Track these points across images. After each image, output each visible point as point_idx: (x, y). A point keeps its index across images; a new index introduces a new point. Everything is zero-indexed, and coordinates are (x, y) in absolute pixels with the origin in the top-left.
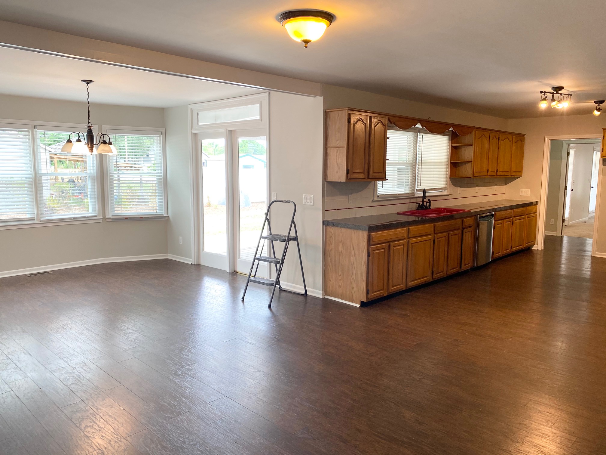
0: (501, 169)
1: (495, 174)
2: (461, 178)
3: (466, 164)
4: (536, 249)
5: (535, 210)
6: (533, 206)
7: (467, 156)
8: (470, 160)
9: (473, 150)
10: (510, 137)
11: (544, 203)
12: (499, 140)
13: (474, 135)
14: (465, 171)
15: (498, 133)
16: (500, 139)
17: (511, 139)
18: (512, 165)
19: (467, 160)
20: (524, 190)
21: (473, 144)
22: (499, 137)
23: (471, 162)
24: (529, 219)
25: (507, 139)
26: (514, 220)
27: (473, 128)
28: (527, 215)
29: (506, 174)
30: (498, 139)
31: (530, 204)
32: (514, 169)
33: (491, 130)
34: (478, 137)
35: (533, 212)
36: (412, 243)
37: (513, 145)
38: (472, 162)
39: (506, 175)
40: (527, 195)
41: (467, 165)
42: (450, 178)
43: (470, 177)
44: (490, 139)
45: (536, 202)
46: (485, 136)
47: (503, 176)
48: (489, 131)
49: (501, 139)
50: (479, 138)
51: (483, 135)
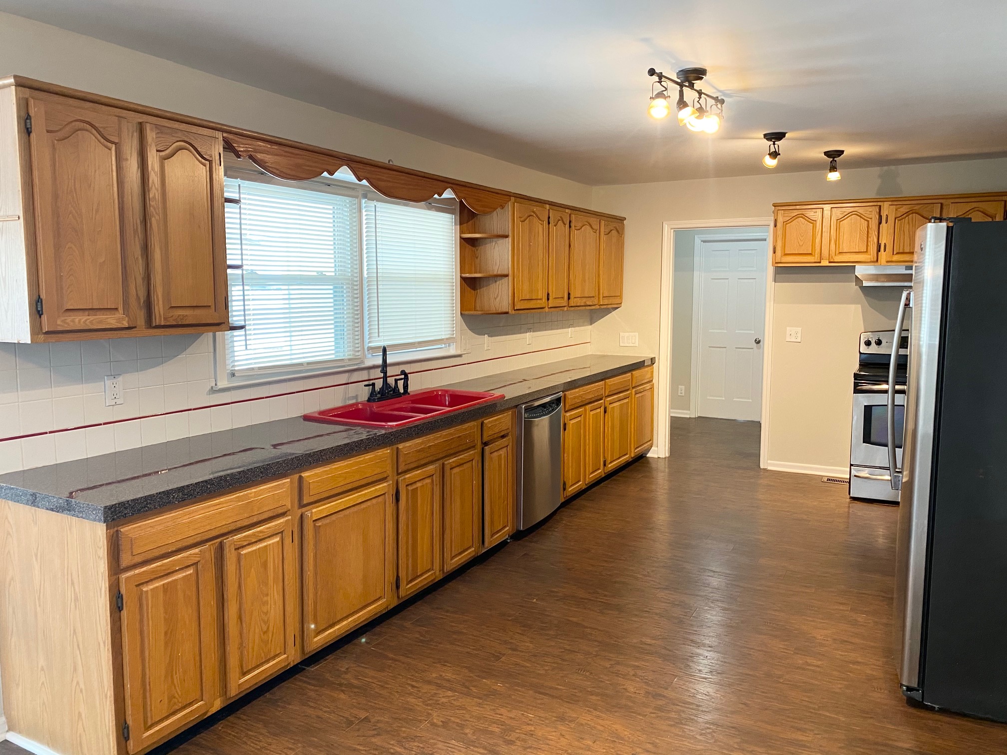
0: (576, 293)
1: (564, 302)
2: (487, 314)
3: (496, 282)
4: (656, 456)
5: (648, 376)
6: (646, 369)
7: (498, 264)
8: (505, 273)
9: (510, 248)
10: (594, 221)
11: (667, 361)
12: (570, 227)
13: (510, 213)
14: (495, 299)
15: (567, 211)
16: (572, 225)
17: (596, 227)
18: (601, 281)
19: (499, 273)
20: (627, 334)
21: (510, 235)
22: (570, 222)
23: (507, 276)
24: (637, 396)
25: (588, 227)
26: (607, 404)
27: (508, 195)
28: (633, 388)
29: (588, 303)
30: (567, 226)
31: (640, 365)
32: (604, 291)
33: (552, 204)
34: (520, 217)
35: (646, 381)
36: (314, 521)
37: (602, 240)
38: (510, 278)
39: (590, 306)
40: (632, 345)
41: (498, 283)
42: (461, 313)
43: (507, 313)
44: (549, 223)
45: (652, 359)
46: (537, 216)
47: (583, 306)
48: (548, 206)
49: (575, 226)
50: (522, 219)
51: (532, 214)
